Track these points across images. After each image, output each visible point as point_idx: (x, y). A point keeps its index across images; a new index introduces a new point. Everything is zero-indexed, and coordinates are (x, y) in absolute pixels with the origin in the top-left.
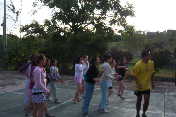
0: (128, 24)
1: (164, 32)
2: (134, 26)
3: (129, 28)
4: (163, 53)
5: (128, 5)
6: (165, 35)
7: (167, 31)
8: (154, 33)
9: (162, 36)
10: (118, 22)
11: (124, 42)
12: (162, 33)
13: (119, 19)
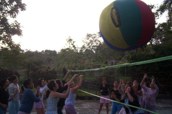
0: (14, 43)
1: (42, 51)
2: (20, 45)
3: (15, 47)
4: (50, 72)
5: (16, 24)
6: (43, 55)
7: (44, 51)
8: (33, 52)
9: (40, 55)
10: (3, 39)
11: (4, 60)
12: (40, 52)
13: (5, 37)
